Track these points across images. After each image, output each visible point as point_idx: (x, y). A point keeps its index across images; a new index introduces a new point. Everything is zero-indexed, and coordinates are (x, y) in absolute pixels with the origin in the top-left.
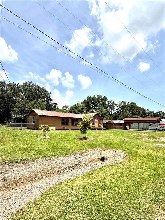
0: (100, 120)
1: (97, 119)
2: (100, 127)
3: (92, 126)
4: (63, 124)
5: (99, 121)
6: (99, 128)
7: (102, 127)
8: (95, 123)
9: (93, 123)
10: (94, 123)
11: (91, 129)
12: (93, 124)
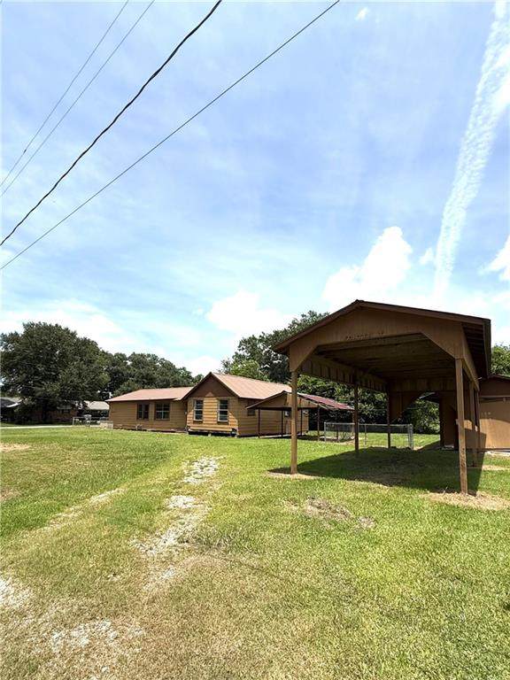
0: (225, 398)
1: (210, 394)
2: (227, 423)
3: (194, 422)
4: (139, 416)
5: (222, 402)
6: (220, 428)
7: (233, 423)
8: (205, 409)
9: (197, 412)
10: (201, 412)
11: (191, 433)
12: (199, 415)
